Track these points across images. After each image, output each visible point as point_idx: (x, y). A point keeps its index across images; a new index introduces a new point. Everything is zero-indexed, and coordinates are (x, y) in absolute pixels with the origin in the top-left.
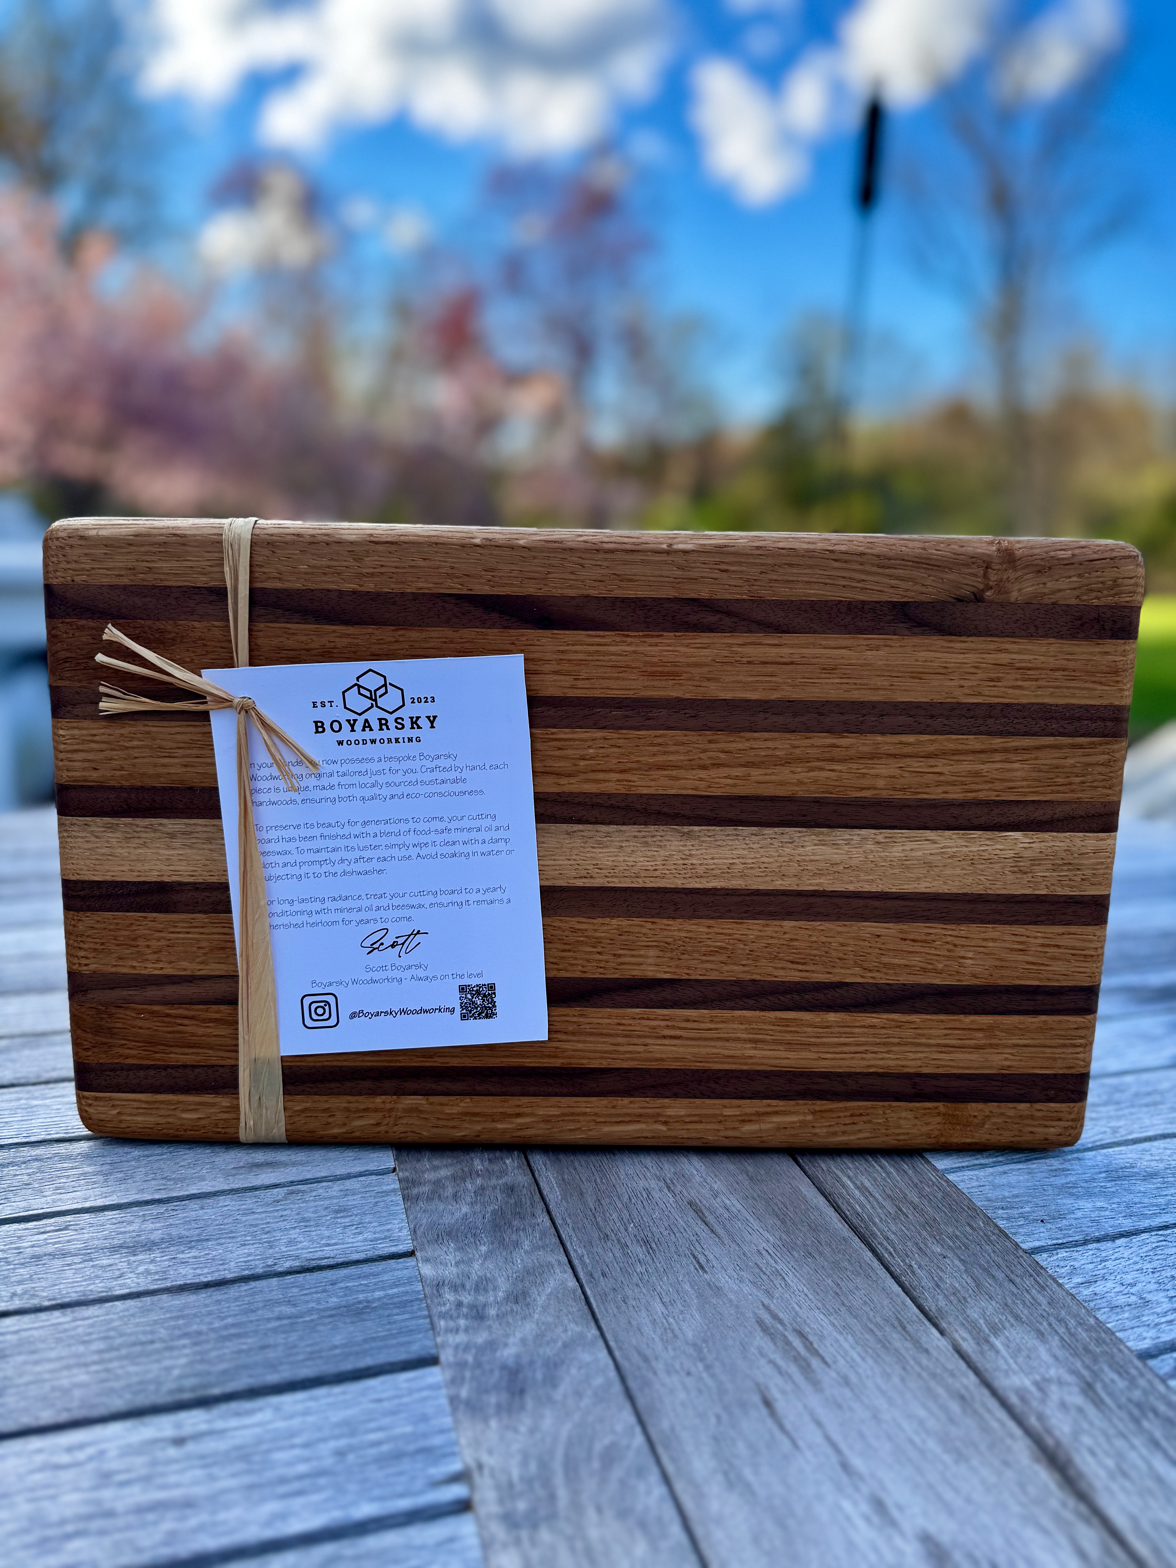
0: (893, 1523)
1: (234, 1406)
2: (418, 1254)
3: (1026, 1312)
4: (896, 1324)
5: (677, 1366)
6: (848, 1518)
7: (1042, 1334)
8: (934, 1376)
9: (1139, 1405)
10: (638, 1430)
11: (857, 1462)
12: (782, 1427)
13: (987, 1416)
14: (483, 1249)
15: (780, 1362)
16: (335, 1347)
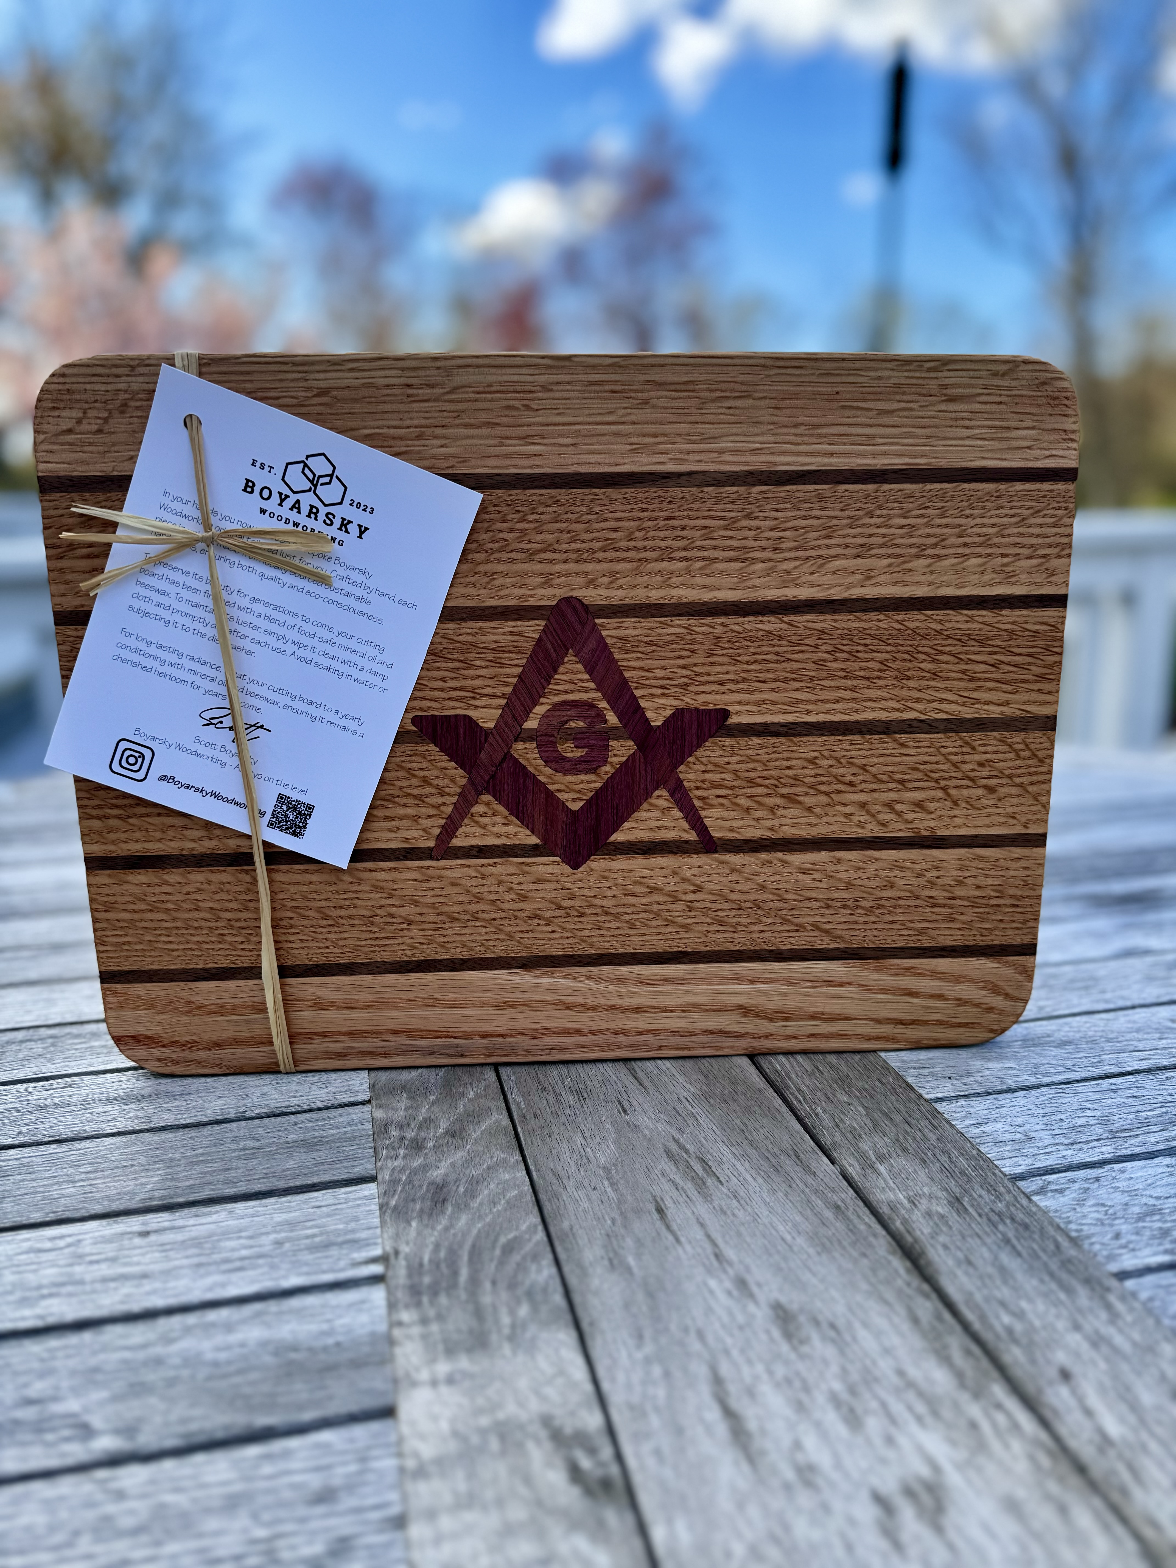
0: (752, 1296)
1: (194, 1210)
2: (373, 1102)
3: (914, 1145)
4: (791, 1153)
5: (586, 1184)
6: (711, 1292)
7: (925, 1162)
8: (816, 1192)
9: (999, 1214)
10: (540, 1228)
11: (730, 1253)
12: (668, 1227)
13: (856, 1221)
14: (432, 1098)
15: (678, 1180)
16: (288, 1169)
